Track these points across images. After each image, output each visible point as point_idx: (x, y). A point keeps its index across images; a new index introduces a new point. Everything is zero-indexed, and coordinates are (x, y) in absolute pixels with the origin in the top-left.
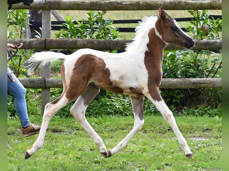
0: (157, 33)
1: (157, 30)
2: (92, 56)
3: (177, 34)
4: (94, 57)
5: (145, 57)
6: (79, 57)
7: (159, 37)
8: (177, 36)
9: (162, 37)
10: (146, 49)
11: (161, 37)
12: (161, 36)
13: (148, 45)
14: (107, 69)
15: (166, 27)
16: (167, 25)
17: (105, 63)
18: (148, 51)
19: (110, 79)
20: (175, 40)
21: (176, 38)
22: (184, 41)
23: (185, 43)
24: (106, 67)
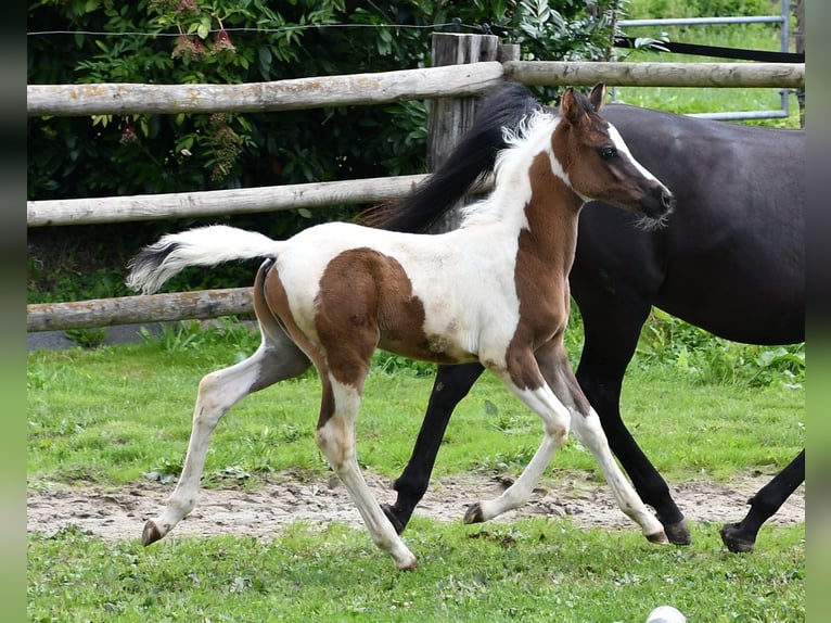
0: (556, 168)
1: (558, 156)
2: (372, 254)
3: (617, 173)
4: (375, 257)
5: (518, 254)
6: (333, 258)
7: (562, 180)
8: (615, 179)
9: (570, 178)
10: (523, 222)
11: (565, 178)
12: (567, 175)
13: (530, 210)
14: (416, 299)
15: (584, 149)
16: (586, 142)
17: (409, 277)
18: (527, 230)
19: (425, 331)
20: (609, 191)
21: (614, 185)
22: (637, 195)
23: (640, 201)
24: (414, 294)
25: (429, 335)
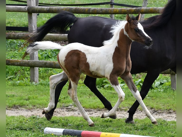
2: (78, 52)
5: (114, 52)
12: (128, 35)
13: (118, 42)
16: (132, 27)
17: (87, 57)
18: (117, 47)
20: (137, 39)
23: (144, 42)
24: (87, 62)
25: (91, 71)
